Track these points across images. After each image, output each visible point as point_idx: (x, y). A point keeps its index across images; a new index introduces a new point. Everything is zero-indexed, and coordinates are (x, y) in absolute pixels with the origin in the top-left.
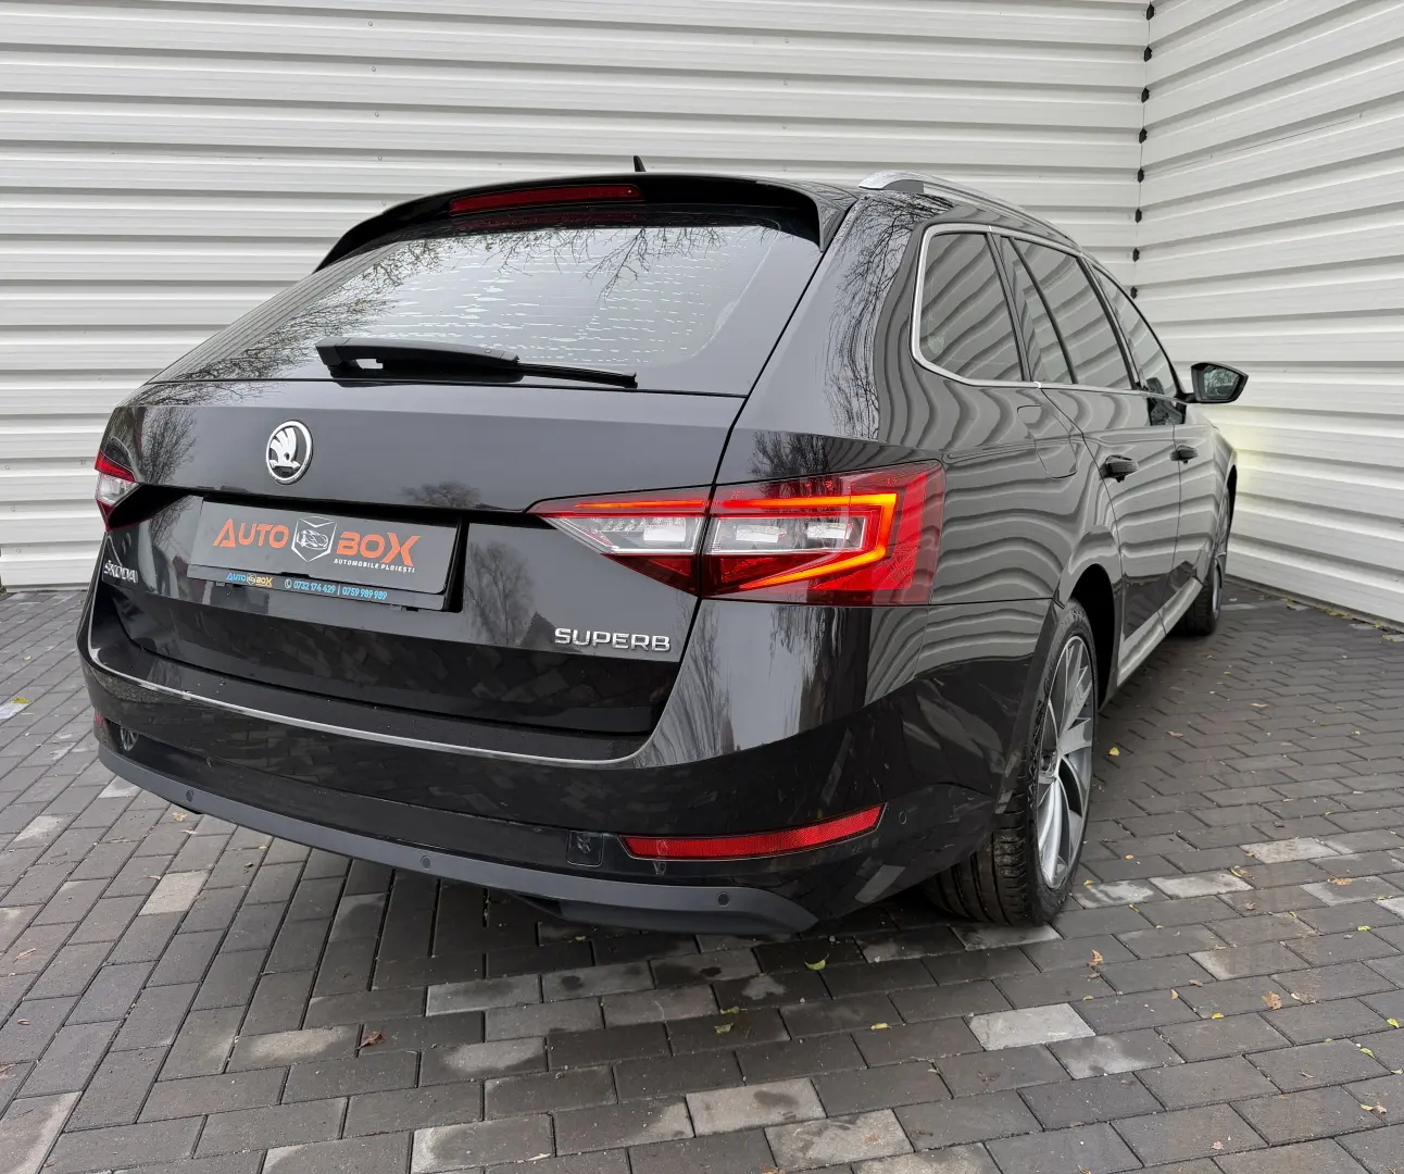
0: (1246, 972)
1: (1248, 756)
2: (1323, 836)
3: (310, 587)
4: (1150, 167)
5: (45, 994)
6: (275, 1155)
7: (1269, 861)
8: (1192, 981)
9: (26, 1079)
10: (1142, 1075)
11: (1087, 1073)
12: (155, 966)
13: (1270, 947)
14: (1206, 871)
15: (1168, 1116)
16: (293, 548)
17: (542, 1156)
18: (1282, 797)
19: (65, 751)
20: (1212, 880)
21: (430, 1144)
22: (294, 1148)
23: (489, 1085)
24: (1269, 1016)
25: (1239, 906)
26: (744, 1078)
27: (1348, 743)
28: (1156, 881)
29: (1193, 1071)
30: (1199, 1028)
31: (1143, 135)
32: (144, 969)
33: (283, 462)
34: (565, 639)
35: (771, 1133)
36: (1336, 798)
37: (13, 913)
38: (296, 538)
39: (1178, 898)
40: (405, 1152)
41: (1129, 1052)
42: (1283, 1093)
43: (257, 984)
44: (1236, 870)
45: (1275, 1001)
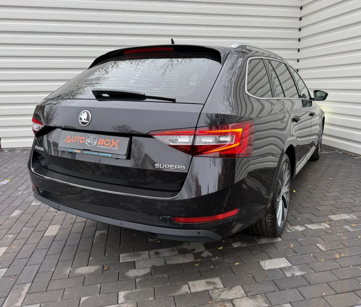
0: (329, 249)
1: (328, 192)
2: (348, 213)
3: (91, 153)
4: (302, 38)
5: (20, 257)
6: (83, 299)
7: (335, 220)
8: (316, 251)
9: (17, 280)
10: (304, 276)
11: (290, 275)
12: (49, 249)
13: (336, 242)
14: (319, 223)
15: (311, 286)
16: (86, 143)
17: (152, 298)
18: (337, 203)
19: (21, 193)
20: (320, 225)
21: (123, 296)
22: (87, 297)
23: (137, 280)
24: (335, 260)
25: (327, 232)
26: (203, 278)
27: (354, 189)
28: (306, 225)
29: (317, 275)
30: (318, 263)
31: (300, 30)
32: (46, 251)
33: (83, 121)
34: (158, 167)
35: (210, 292)
36: (351, 203)
37: (10, 236)
38: (87, 140)
39: (311, 229)
40: (116, 298)
41: (301, 270)
42: (340, 280)
43: (75, 254)
44: (326, 222)
45: (337, 256)
